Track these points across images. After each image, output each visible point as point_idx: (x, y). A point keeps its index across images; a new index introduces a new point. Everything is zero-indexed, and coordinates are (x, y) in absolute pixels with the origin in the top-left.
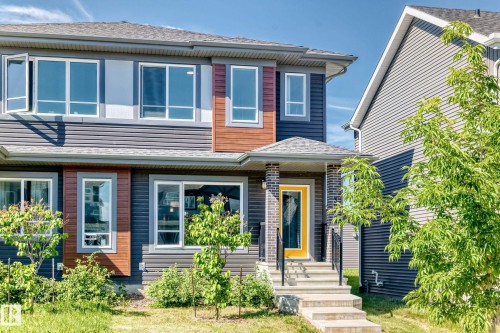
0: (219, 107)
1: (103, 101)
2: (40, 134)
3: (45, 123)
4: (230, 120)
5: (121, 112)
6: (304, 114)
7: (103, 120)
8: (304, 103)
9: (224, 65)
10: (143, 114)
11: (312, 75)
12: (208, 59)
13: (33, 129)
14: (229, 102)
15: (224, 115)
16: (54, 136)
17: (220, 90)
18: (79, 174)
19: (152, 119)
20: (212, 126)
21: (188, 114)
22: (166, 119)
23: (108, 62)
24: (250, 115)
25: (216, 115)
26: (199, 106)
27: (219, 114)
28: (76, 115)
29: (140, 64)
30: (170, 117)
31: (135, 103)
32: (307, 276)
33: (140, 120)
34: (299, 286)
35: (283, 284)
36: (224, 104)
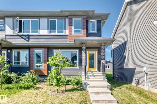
0: (70, 29)
1: (39, 29)
2: (24, 39)
3: (25, 36)
4: (73, 33)
5: (44, 32)
6: (95, 31)
7: (39, 34)
8: (95, 28)
9: (72, 18)
10: (50, 33)
11: (97, 20)
12: (67, 17)
13: (22, 37)
14: (73, 28)
15: (72, 32)
16: (27, 39)
17: (71, 24)
18: (34, 49)
19: (52, 34)
20: (68, 35)
21: (62, 32)
22: (56, 34)
23: (41, 19)
24: (79, 31)
25: (69, 32)
26: (65, 29)
27: (70, 31)
28: (33, 33)
29: (49, 19)
30: (57, 33)
31: (48, 29)
32: (94, 76)
33: (49, 34)
34: (91, 80)
35: (85, 79)
36: (72, 28)
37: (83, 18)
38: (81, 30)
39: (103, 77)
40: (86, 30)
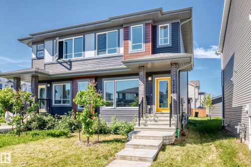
0: (126, 45)
1: (84, 50)
2: (65, 67)
3: (66, 62)
4: (131, 50)
5: (90, 54)
6: (169, 43)
7: (84, 59)
8: (168, 38)
9: (128, 27)
10: (98, 54)
11: (172, 23)
12: (121, 26)
13: (63, 65)
14: (130, 43)
16: (69, 67)
17: (127, 37)
18: (78, 81)
19: (101, 56)
20: (123, 55)
21: (115, 51)
22: (107, 55)
23: (86, 35)
24: (140, 47)
25: (124, 49)
26: (119, 46)
27: (126, 48)
28: (76, 58)
29: (97, 34)
30: (108, 53)
31: (95, 49)
33: (97, 56)
34: (149, 127)
35: (139, 126)
36: (128, 44)
37: (146, 24)
38: (143, 45)
39: (169, 123)
40: (151, 43)
